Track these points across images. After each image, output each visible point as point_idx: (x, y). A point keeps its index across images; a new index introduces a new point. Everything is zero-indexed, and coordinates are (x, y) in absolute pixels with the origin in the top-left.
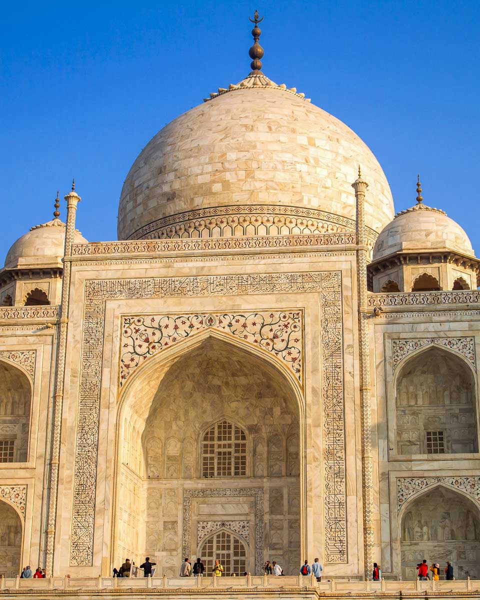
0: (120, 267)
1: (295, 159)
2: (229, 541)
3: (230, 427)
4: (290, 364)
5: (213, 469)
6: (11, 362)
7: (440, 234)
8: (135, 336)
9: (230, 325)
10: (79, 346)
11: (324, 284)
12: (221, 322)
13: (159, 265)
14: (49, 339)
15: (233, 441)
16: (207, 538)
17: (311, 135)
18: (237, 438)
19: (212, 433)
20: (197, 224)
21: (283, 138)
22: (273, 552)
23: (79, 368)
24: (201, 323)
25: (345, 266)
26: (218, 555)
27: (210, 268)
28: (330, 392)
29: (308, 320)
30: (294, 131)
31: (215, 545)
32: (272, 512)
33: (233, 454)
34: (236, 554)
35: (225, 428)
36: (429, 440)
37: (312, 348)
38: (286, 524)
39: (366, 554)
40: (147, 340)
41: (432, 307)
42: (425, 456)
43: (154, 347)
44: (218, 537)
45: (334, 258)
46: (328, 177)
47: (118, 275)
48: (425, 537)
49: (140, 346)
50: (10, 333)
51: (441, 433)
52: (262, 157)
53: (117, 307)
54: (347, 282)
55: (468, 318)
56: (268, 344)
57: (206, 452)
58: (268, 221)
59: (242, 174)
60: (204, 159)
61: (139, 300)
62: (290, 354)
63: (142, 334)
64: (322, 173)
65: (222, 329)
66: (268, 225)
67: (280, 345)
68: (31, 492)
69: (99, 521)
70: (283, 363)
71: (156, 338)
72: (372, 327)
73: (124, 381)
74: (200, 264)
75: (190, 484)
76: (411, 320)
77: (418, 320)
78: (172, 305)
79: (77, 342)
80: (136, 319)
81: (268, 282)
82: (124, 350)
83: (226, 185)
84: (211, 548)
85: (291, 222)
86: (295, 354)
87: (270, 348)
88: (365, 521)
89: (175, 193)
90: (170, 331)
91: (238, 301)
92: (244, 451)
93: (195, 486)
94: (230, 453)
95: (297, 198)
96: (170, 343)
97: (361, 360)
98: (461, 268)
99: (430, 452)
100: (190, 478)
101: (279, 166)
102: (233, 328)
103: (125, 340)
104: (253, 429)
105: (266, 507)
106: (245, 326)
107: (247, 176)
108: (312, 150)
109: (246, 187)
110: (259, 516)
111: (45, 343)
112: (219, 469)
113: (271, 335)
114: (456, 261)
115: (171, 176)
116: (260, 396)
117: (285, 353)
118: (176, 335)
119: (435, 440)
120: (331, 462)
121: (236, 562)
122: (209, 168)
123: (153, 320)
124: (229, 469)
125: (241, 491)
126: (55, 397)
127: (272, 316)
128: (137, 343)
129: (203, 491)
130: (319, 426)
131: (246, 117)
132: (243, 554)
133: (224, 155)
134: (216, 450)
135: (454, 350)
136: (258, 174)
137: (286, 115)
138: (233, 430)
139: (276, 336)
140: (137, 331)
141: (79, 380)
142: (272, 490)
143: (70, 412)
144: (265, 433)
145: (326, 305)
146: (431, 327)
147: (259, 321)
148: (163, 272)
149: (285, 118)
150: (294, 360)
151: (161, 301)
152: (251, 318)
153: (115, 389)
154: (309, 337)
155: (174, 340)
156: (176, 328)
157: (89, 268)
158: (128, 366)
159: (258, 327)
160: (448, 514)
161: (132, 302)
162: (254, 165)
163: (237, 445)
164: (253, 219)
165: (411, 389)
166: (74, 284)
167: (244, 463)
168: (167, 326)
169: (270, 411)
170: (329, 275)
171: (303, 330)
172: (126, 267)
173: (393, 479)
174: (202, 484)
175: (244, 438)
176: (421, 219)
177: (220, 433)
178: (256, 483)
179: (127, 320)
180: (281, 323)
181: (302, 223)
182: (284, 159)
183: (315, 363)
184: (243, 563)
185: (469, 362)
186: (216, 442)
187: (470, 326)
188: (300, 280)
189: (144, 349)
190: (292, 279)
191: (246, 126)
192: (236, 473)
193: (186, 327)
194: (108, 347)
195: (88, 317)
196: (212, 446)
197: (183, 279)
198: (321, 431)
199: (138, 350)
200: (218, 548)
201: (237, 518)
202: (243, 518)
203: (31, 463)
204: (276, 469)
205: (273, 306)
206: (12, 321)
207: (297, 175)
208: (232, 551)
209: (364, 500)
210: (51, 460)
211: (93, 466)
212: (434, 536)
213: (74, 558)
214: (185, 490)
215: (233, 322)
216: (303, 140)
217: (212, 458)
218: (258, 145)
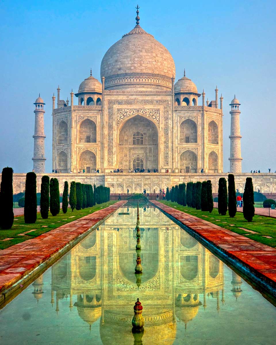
0: (116, 97)
1: (153, 61)
2: (139, 159)
3: (139, 133)
4: (156, 122)
5: (135, 143)
6: (91, 119)
7: (190, 87)
8: (120, 114)
9: (143, 112)
10: (107, 116)
11: (164, 103)
12: (140, 111)
13: (126, 97)
14: (100, 114)
15: (140, 136)
16: (134, 158)
17: (156, 53)
18: (141, 136)
19: (135, 134)
20: (127, 77)
21: (150, 55)
22: (149, 162)
23: (107, 121)
24: (136, 111)
25: (169, 99)
26: (137, 162)
27: (138, 98)
28: (165, 128)
29: (160, 112)
30: (152, 52)
31: (136, 160)
32: (149, 153)
33: (140, 139)
34: (141, 162)
35: (138, 133)
36: (186, 138)
37: (161, 118)
38: (152, 156)
39: (172, 164)
40: (123, 115)
41: (188, 109)
42: (186, 143)
43: (125, 117)
44: (137, 158)
45: (167, 97)
46: (160, 65)
47: (116, 99)
48: (184, 160)
49: (122, 116)
50: (90, 112)
51: (189, 137)
52: (144, 60)
53: (116, 107)
54: (170, 103)
55: (197, 112)
56: (151, 117)
57: (134, 139)
58: (145, 77)
59: (139, 65)
60: (129, 59)
61: (121, 105)
62: (156, 119)
63: (122, 114)
64: (159, 64)
65: (140, 113)
66: (146, 79)
67: (154, 117)
68: (97, 149)
69: (114, 156)
70: (155, 121)
71: (125, 115)
72: (175, 114)
73: (118, 125)
74: (135, 97)
75: (130, 146)
76: (184, 112)
77: (185, 112)
78: (129, 107)
79: (106, 115)
80: (121, 110)
81: (151, 102)
82: (118, 117)
83: (135, 67)
84: (135, 161)
85: (151, 78)
86: (157, 119)
87: (152, 118)
88: (172, 157)
89: (121, 68)
90: (129, 113)
91: (145, 106)
92: (143, 139)
93: (131, 147)
94: (139, 139)
95: (153, 71)
96: (129, 116)
97: (172, 121)
98: (194, 95)
99: (186, 142)
100: (130, 145)
101: (149, 63)
102: (143, 113)
103: (118, 115)
104: (145, 134)
105: (148, 152)
106: (146, 112)
107: (140, 65)
108: (157, 57)
109: (140, 68)
110: (146, 154)
111: (99, 115)
112: (137, 143)
113: (152, 115)
114: (193, 94)
115: (119, 63)
116: (147, 126)
117: (155, 119)
118: (130, 114)
119: (187, 138)
120: (165, 144)
121: (141, 164)
122: (130, 62)
123: (124, 110)
124: (139, 143)
125: (142, 148)
126: (102, 128)
127: (152, 110)
128: (121, 115)
129: (133, 148)
130: (163, 136)
131: (140, 47)
132: (143, 162)
133: (134, 59)
134: (136, 138)
135: (193, 120)
136: (143, 65)
137: (150, 47)
138: (140, 134)
139: (153, 115)
140: (121, 113)
141: (108, 124)
142: (149, 148)
143: (106, 132)
144: (148, 135)
145: (165, 108)
146: (188, 114)
147: (149, 111)
148: (127, 98)
149: (150, 48)
150: (157, 121)
151: (126, 106)
152: (148, 111)
153: (116, 126)
154: (161, 116)
155: (130, 115)
156: (130, 112)
157: (109, 97)
158: (119, 121)
159: (149, 113)
160: (190, 155)
161: (119, 106)
162: (142, 62)
163: (141, 137)
164: (142, 77)
165: (183, 127)
166: (105, 101)
167: (143, 142)
168: (128, 112)
169: (149, 130)
170: (165, 101)
171: (159, 114)
172: (118, 97)
173: (179, 148)
174: (133, 146)
175: (143, 136)
176: (186, 83)
177: (137, 134)
178: (145, 146)
179: (118, 110)
180: (154, 112)
181: (154, 78)
182: (150, 61)
183: (162, 122)
184: (143, 164)
185: (196, 122)
186: (136, 137)
187: (197, 114)
188: (159, 102)
189: (123, 117)
190: (157, 102)
191: (139, 50)
192: (141, 144)
193: (132, 112)
194: (114, 116)
195: (109, 109)
196: (135, 137)
197: (131, 100)
198: (163, 137)
199: (121, 117)
200: (137, 161)
201: (141, 154)
202: (143, 154)
203: (97, 143)
204: (150, 143)
205: (153, 108)
206: (91, 109)
207: (153, 65)
208: (140, 162)
209: (172, 152)
210: (102, 142)
211: (112, 144)
212: (186, 160)
213: (108, 164)
214: (129, 148)
215: (143, 111)
216: (154, 55)
217: (135, 140)
218: (143, 56)
